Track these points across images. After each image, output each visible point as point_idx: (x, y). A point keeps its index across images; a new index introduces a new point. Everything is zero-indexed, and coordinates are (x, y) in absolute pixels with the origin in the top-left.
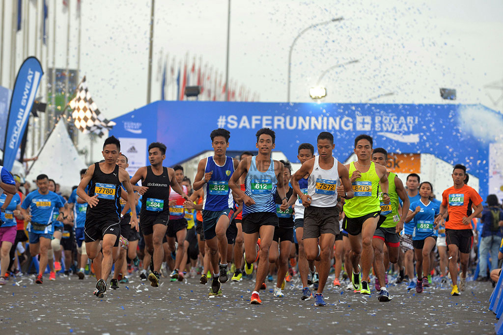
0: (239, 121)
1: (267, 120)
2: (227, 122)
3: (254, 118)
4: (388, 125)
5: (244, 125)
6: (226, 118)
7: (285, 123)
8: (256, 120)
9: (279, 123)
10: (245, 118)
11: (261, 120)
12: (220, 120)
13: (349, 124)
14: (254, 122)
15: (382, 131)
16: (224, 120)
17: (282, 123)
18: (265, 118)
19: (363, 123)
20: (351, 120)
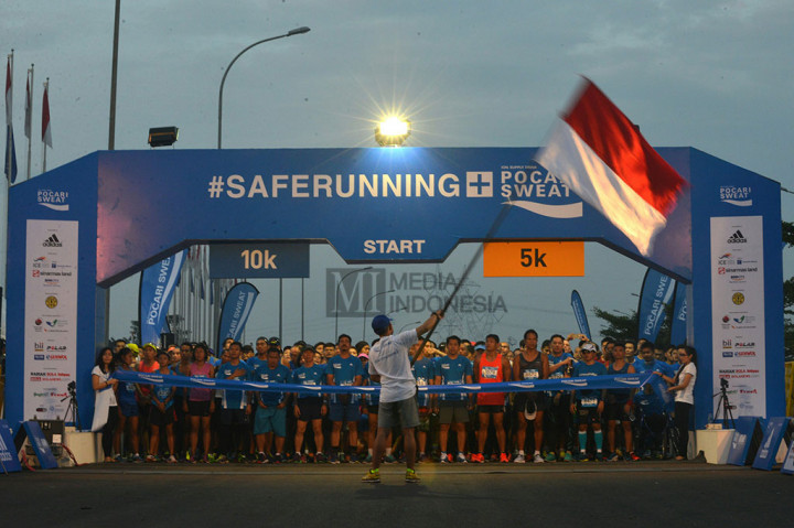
0: (247, 186)
1: (299, 181)
2: (226, 187)
3: (275, 178)
4: (524, 187)
5: (259, 191)
6: (225, 180)
7: (333, 187)
8: (280, 182)
9: (322, 186)
10: (258, 179)
11: (289, 182)
12: (213, 184)
13: (451, 186)
14: (276, 186)
15: (514, 197)
16: (220, 183)
17: (327, 187)
18: (295, 178)
19: (480, 184)
20: (456, 179)
